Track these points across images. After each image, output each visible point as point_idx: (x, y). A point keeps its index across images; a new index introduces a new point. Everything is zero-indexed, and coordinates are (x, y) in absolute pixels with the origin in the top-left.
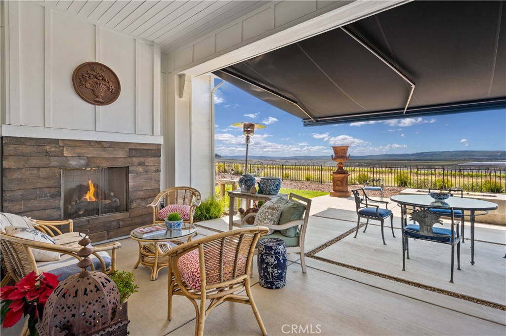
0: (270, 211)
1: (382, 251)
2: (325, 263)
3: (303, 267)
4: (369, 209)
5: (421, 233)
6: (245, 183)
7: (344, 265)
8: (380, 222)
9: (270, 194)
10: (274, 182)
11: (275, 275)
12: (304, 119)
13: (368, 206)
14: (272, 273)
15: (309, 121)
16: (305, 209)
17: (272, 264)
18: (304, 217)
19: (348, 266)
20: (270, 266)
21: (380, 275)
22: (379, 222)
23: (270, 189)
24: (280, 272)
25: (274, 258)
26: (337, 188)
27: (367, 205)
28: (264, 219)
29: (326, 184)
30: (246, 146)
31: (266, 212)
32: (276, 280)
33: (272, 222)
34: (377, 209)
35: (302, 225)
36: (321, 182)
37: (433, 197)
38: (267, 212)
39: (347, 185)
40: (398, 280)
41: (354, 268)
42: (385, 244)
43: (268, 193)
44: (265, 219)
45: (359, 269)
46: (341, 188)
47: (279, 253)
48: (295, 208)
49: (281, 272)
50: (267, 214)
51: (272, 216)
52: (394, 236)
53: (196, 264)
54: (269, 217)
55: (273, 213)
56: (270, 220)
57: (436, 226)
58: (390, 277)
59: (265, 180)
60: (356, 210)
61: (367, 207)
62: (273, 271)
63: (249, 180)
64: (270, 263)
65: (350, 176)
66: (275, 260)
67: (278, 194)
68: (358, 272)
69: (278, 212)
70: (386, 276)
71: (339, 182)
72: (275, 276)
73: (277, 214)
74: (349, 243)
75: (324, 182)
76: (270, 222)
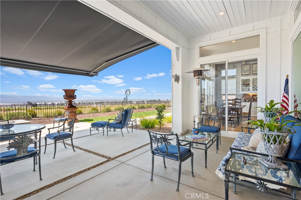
5: (18, 156)
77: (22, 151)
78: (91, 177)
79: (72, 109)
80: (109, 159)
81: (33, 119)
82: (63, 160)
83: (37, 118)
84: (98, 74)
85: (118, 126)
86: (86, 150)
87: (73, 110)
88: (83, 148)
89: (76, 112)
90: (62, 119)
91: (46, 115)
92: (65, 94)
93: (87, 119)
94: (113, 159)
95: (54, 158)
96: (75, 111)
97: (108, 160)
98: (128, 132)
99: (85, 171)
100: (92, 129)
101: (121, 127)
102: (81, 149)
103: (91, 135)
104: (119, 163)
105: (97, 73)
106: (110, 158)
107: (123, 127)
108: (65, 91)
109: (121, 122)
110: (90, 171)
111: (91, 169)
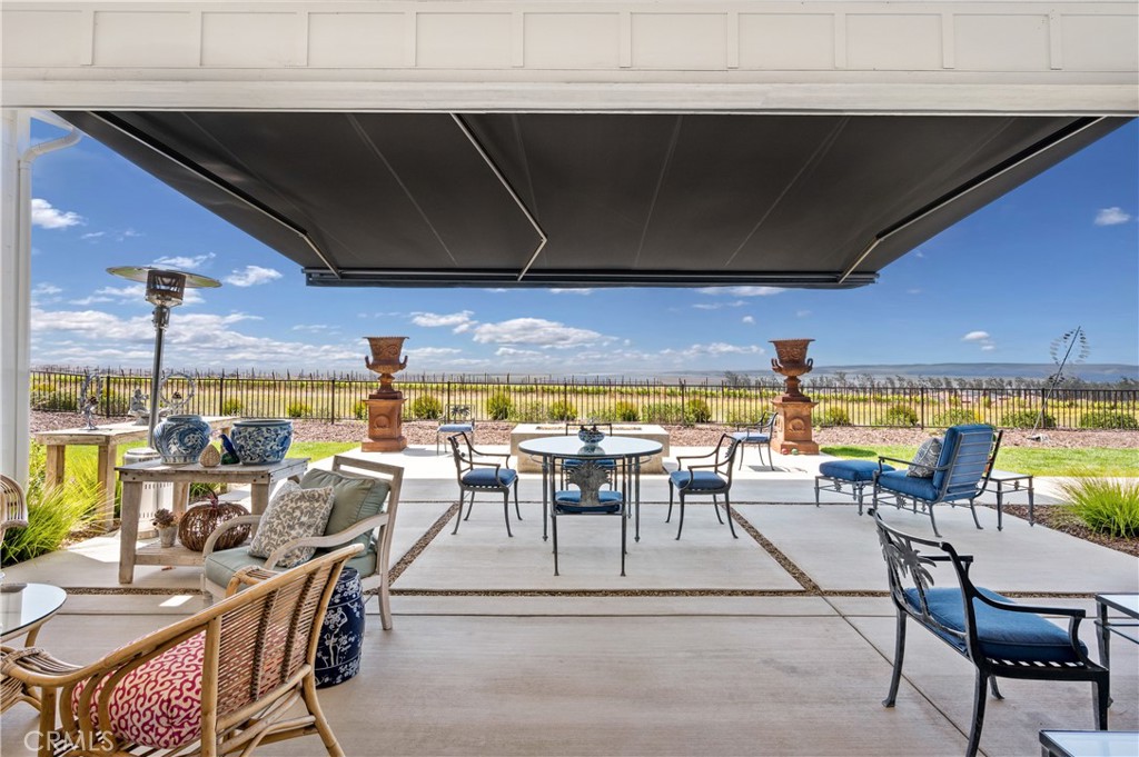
0: (304, 504)
1: (511, 550)
2: (419, 598)
3: (386, 618)
4: (477, 473)
5: (583, 504)
6: (181, 440)
7: (457, 593)
8: (502, 494)
9: (264, 463)
10: (276, 431)
11: (344, 649)
12: (307, 268)
13: (475, 467)
14: (335, 648)
15: (322, 274)
16: (390, 489)
17: (336, 627)
18: (385, 507)
19: (465, 593)
20: (331, 632)
21: (523, 593)
22: (500, 496)
23: (265, 451)
24: (352, 639)
25: (340, 611)
26: (379, 431)
27: (471, 463)
28: (289, 526)
29: (344, 422)
30: (154, 347)
31: (294, 510)
32: (344, 660)
33: (312, 531)
34: (497, 469)
35: (382, 527)
36: (333, 419)
37: (583, 440)
38: (297, 508)
39: (400, 422)
40: (553, 593)
41: (478, 593)
42: (510, 535)
43: (257, 460)
44: (291, 527)
45: (487, 593)
46: (386, 431)
47: (350, 597)
48: (369, 489)
49: (356, 640)
50: (298, 513)
51: (312, 516)
52: (519, 518)
53: (170, 677)
54: (304, 519)
55: (314, 509)
56: (305, 527)
57: (604, 488)
58: (540, 592)
59: (250, 429)
60: (456, 477)
61: (471, 468)
62: (338, 642)
63: (193, 431)
64: (331, 627)
65: (407, 402)
66: (342, 616)
67: (283, 461)
68: (486, 597)
69: (328, 505)
70: (534, 591)
71: (382, 418)
72: (341, 654)
73: (325, 509)
74: (448, 548)
75: (339, 419)
76: (305, 531)
77: (589, 493)
78: (719, 613)
79: (798, 406)
80: (811, 589)
81: (700, 426)
82: (692, 551)
83: (708, 426)
84: (878, 275)
85: (916, 488)
86: (767, 545)
87: (799, 409)
88: (766, 535)
89: (809, 416)
90: (752, 434)
91: (731, 419)
92: (775, 356)
93: (852, 445)
94: (823, 594)
95: (678, 539)
96: (805, 413)
97: (802, 589)
98: (978, 527)
99: (721, 592)
100: (823, 483)
101: (931, 495)
102: (757, 536)
103: (818, 504)
104: (827, 609)
105: (873, 273)
106: (815, 587)
107: (936, 499)
108: (777, 344)
109: (929, 478)
110: (734, 598)
111: (737, 595)
